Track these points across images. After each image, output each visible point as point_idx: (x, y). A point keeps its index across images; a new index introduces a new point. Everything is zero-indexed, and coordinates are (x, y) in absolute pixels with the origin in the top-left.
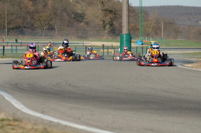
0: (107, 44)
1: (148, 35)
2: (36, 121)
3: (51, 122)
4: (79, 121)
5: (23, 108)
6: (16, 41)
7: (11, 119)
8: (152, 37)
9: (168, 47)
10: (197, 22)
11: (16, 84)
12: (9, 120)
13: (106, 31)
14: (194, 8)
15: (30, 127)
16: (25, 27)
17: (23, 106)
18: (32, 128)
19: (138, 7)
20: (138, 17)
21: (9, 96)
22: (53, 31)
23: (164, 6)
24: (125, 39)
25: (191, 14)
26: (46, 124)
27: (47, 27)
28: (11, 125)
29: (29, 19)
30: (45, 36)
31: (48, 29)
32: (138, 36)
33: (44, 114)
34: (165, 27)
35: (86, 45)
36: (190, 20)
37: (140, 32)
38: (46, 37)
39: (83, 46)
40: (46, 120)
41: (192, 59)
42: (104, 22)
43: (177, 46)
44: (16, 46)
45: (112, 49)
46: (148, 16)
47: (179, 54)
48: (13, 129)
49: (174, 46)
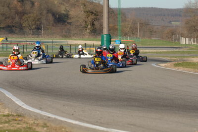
0: (89, 42)
1: (125, 35)
2: (36, 117)
3: (49, 117)
4: (72, 116)
5: (23, 105)
6: (6, 39)
7: (15, 115)
8: (129, 36)
9: (143, 46)
10: (170, 22)
11: (13, 82)
12: (13, 116)
13: (88, 31)
14: (167, 10)
15: (32, 122)
16: (13, 27)
17: (23, 103)
18: (34, 123)
19: (117, 8)
20: (117, 18)
21: (9, 93)
22: (40, 31)
23: (140, 8)
24: (105, 39)
25: (164, 15)
26: (45, 119)
27: (34, 27)
28: (16, 120)
29: (17, 19)
30: (33, 34)
31: (35, 28)
32: (117, 36)
33: (42, 111)
34: (141, 27)
35: (70, 43)
36: (164, 21)
37: (119, 32)
38: (33, 36)
39: (67, 44)
40: (44, 116)
41: (166, 59)
42: (86, 22)
43: (152, 45)
44: (7, 44)
45: (94, 47)
46: (125, 17)
47: (154, 52)
48: (18, 124)
49: (149, 45)
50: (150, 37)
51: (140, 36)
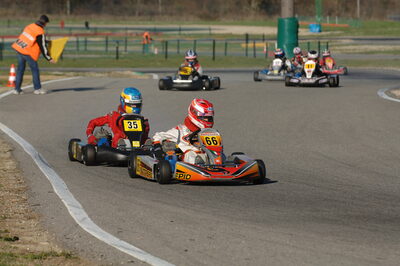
1: (331, 12)
13: (253, 5)
24: (286, 28)
50: (382, 16)
51: (361, 13)
